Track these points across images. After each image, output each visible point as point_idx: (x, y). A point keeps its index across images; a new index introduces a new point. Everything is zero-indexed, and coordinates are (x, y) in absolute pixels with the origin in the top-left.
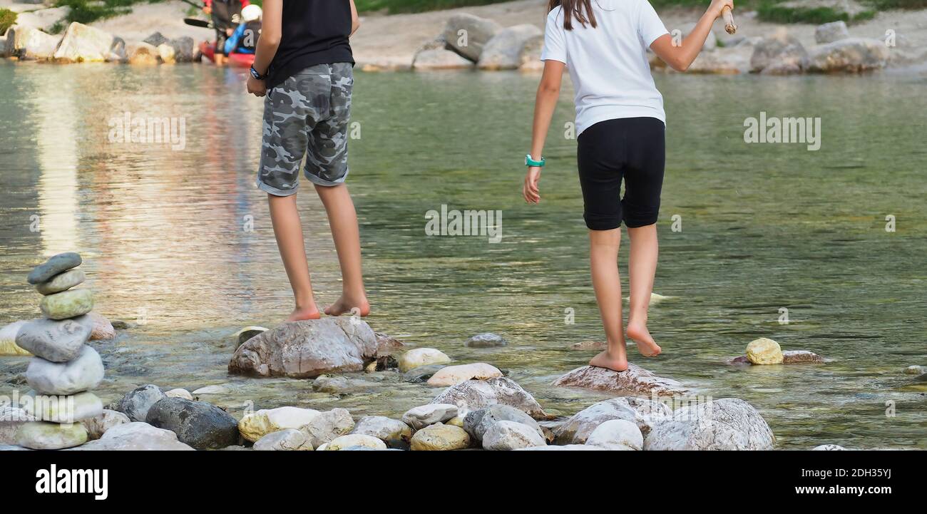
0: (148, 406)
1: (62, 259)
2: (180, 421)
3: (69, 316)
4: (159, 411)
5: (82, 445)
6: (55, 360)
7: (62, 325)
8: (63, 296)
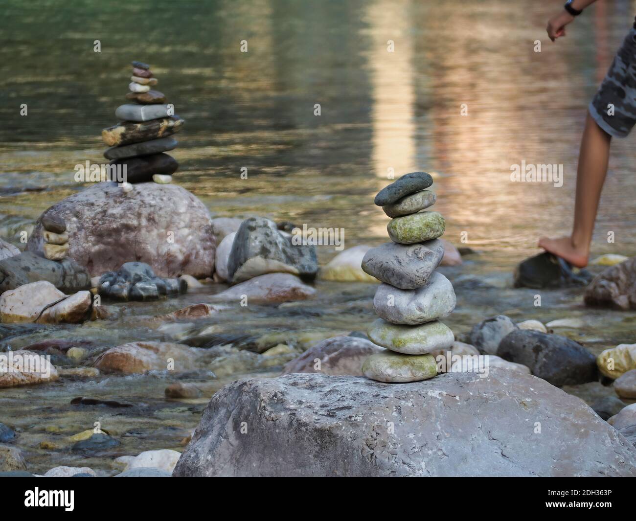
0: (498, 339)
1: (411, 179)
2: (534, 355)
3: (418, 240)
4: (511, 343)
5: (432, 378)
6: (404, 287)
7: (411, 250)
8: (412, 219)
